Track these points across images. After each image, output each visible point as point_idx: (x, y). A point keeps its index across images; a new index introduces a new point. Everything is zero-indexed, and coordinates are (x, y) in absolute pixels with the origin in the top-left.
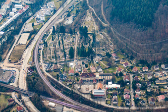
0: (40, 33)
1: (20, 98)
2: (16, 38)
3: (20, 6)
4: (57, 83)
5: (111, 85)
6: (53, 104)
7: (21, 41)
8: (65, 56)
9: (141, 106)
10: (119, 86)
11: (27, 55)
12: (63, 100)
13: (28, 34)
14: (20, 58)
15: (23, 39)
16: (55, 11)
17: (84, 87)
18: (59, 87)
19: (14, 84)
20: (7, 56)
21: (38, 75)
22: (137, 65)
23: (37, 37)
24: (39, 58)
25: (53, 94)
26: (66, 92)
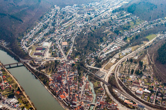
0: (121, 60)
1: (104, 85)
2: (110, 59)
3: (117, 47)
4: (121, 83)
5: (146, 90)
6: (117, 92)
7: (112, 62)
8: (129, 72)
9: (158, 104)
10: (150, 92)
11: (113, 68)
12: (122, 91)
13: (116, 59)
14: (109, 68)
15: (113, 60)
16: (131, 52)
17: (133, 88)
18: (122, 85)
19: (103, 79)
20: (104, 66)
21: (114, 77)
22: (162, 85)
23: (120, 61)
24: (117, 70)
25: (119, 87)
26: (124, 88)
